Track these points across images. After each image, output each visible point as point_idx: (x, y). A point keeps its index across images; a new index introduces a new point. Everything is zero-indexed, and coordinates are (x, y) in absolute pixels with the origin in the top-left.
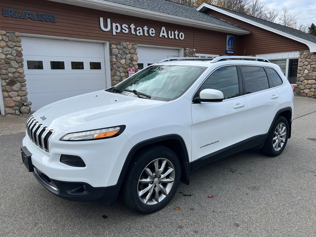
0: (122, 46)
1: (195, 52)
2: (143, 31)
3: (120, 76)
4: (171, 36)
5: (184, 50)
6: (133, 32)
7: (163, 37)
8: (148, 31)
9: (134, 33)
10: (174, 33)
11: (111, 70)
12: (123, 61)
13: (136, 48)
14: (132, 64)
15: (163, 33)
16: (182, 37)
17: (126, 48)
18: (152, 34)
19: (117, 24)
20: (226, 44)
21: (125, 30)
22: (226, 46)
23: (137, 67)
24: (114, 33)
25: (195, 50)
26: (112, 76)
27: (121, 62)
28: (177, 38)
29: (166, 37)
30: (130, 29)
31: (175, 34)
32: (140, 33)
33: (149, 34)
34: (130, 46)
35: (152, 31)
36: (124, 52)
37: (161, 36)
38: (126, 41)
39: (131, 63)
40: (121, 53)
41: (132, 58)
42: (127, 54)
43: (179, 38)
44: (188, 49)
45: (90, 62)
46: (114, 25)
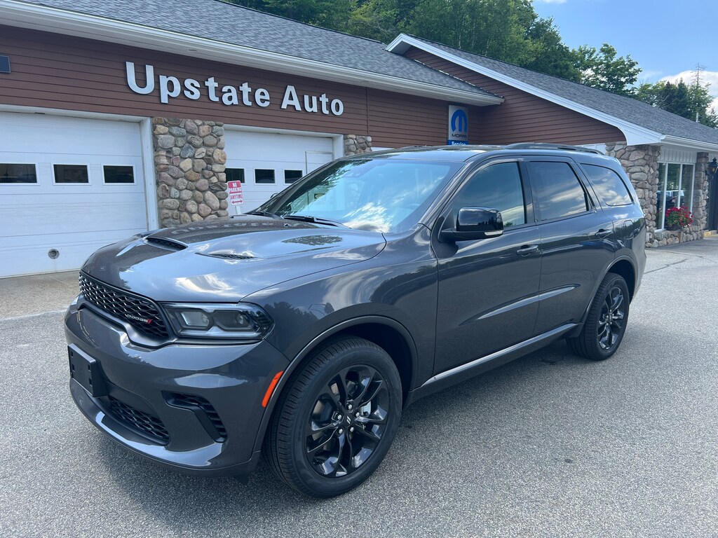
0: (185, 128)
1: (370, 144)
2: (240, 94)
3: (179, 198)
4: (311, 106)
5: (344, 139)
6: (213, 97)
7: (292, 109)
8: (252, 96)
9: (217, 99)
10: (318, 99)
11: (158, 183)
12: (187, 164)
13: (220, 133)
14: (211, 170)
15: (291, 98)
16: (338, 109)
17: (194, 134)
18: (263, 101)
19: (172, 78)
20: (447, 125)
21: (192, 93)
22: (447, 130)
23: (223, 177)
24: (164, 99)
25: (369, 139)
26: (160, 198)
27: (182, 165)
28: (325, 111)
29: (298, 108)
30: (204, 90)
31: (320, 104)
32: (230, 98)
33: (254, 101)
34: (205, 129)
35: (262, 94)
36: (190, 143)
37: (284, 106)
38: (194, 116)
39: (207, 168)
40: (180, 144)
41: (210, 156)
42: (196, 147)
43: (331, 111)
44: (354, 137)
45: (104, 166)
46: (164, 80)
